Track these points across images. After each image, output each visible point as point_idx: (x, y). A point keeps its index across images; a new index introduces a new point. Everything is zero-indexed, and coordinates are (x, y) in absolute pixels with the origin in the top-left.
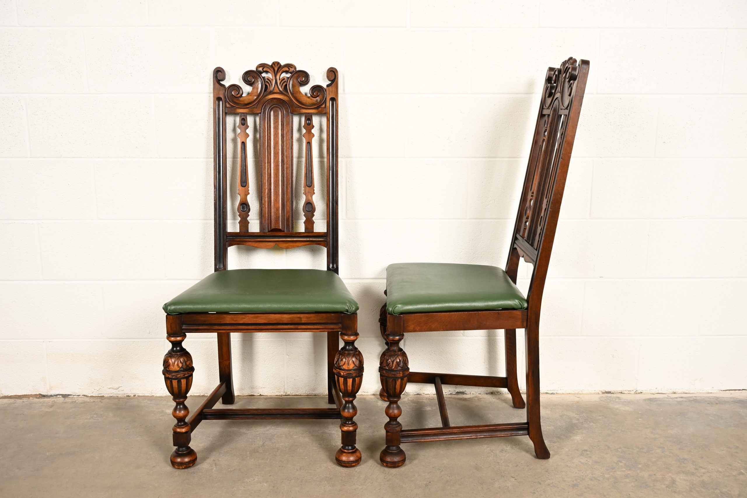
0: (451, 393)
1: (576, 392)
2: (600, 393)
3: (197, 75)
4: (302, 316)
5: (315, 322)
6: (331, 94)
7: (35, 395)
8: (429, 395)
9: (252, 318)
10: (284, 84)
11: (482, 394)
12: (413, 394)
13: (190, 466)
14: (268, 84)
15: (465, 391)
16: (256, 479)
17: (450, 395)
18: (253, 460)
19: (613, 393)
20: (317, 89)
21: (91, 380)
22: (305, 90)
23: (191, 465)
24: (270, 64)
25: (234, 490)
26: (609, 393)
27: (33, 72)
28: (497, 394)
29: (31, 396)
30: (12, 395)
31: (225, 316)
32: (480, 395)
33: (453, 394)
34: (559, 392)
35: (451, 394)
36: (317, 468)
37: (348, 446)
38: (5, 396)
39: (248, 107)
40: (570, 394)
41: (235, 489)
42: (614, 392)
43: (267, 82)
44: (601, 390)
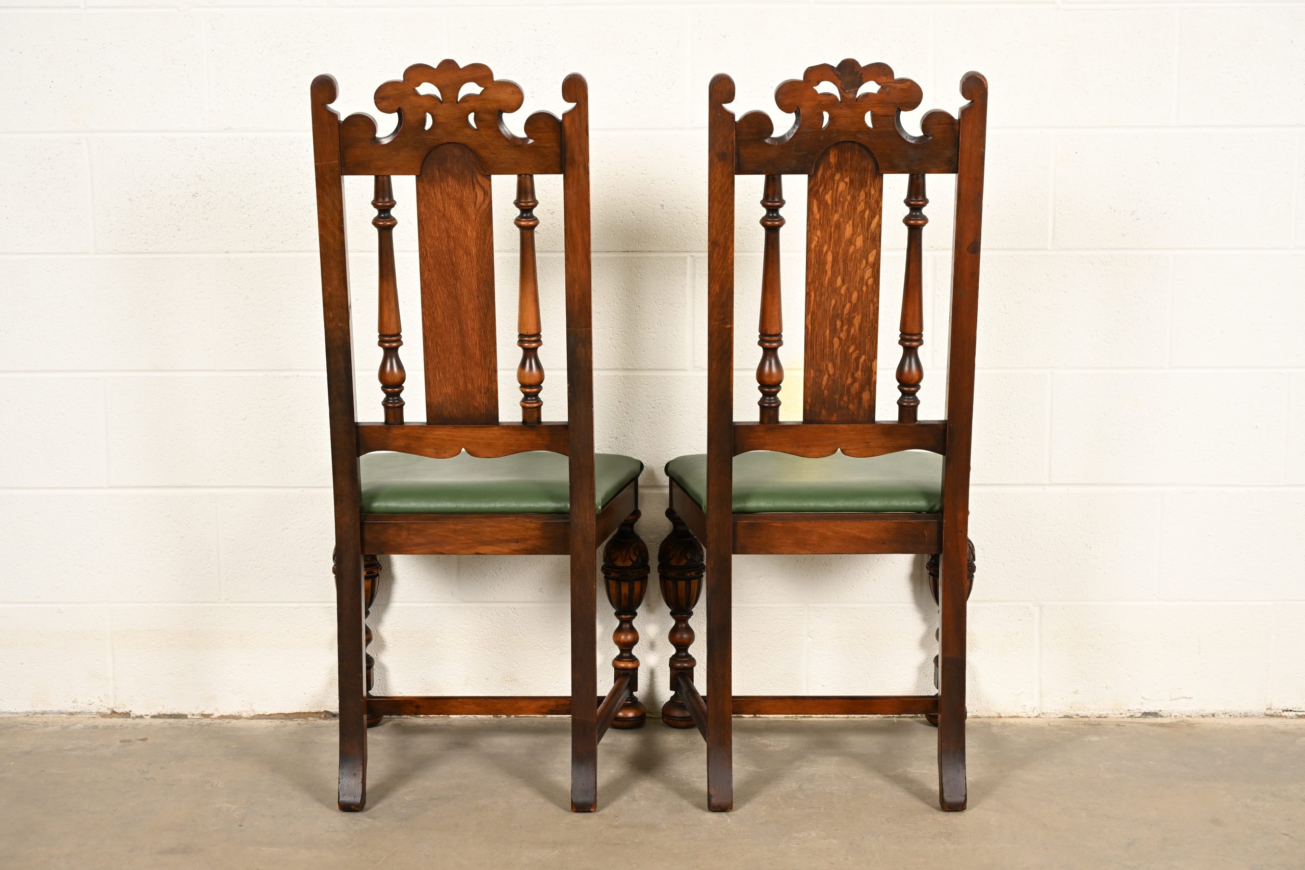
0: (1132, 714)
3: (656, 95)
7: (316, 713)
8: (1089, 719)
11: (1193, 717)
12: (1056, 716)
15: (1160, 711)
16: (814, 834)
17: (1130, 719)
18: (793, 809)
21: (427, 684)
25: (782, 848)
27: (349, 90)
28: (1223, 716)
29: (310, 714)
30: (273, 712)
32: (1189, 719)
33: (1135, 717)
35: (1131, 716)
36: (919, 821)
38: (259, 714)
41: (783, 846)
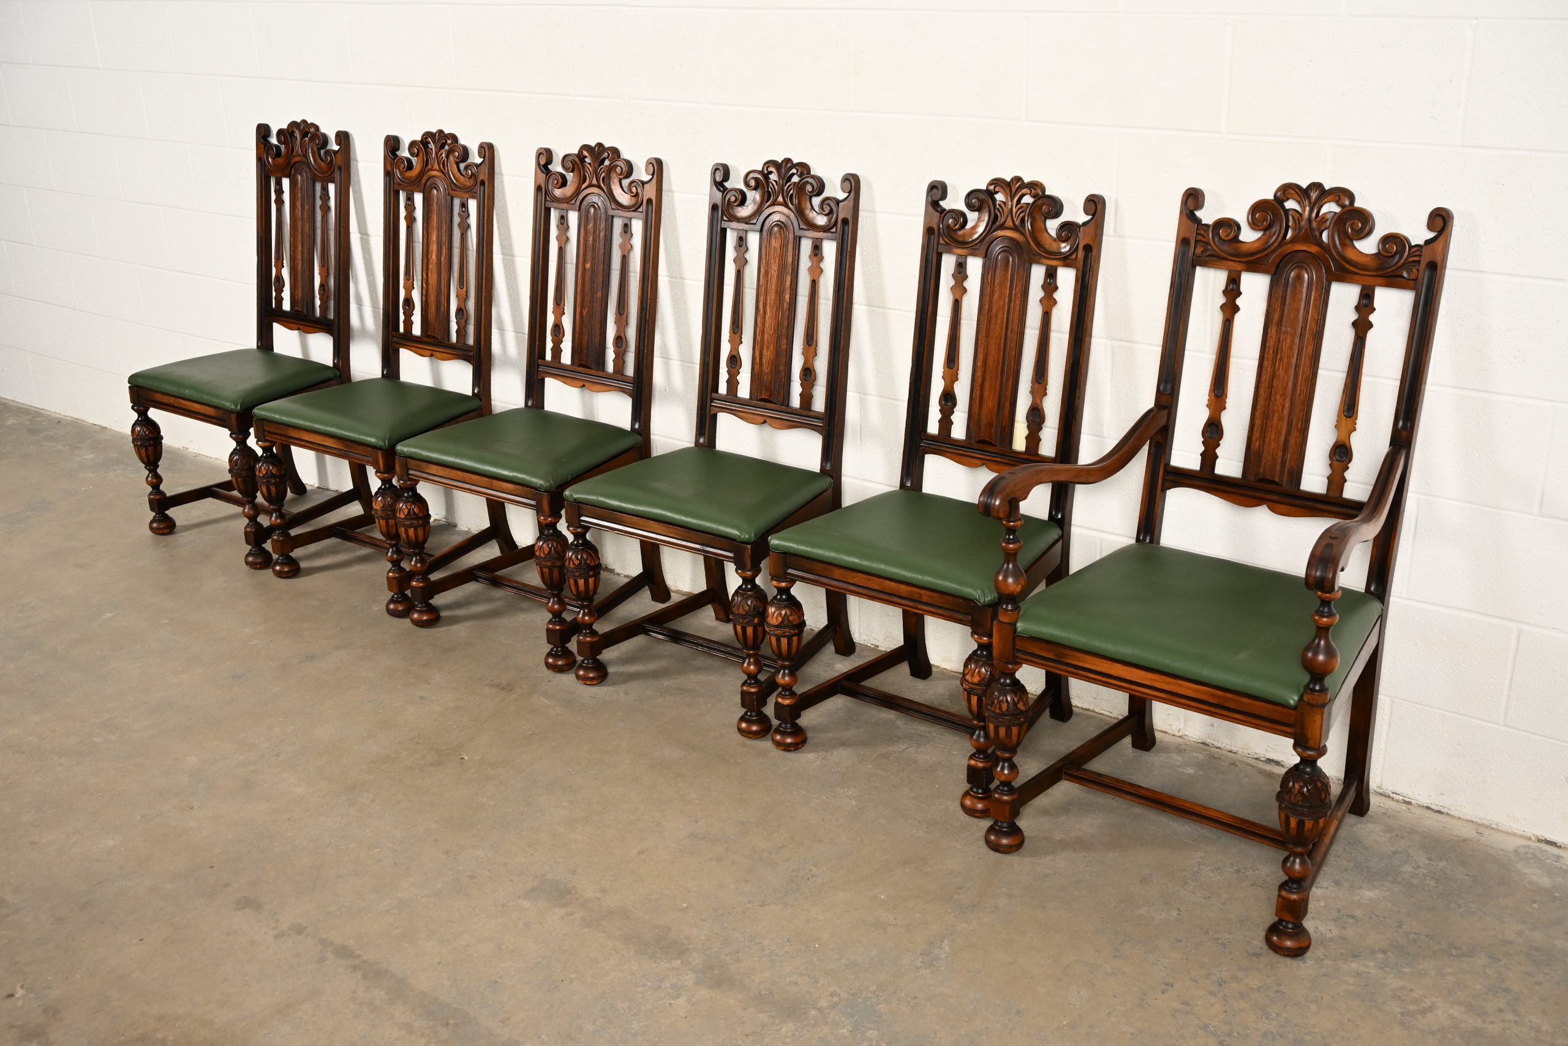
0: (1258, 758)
1: (1486, 823)
2: (1533, 838)
4: (923, 592)
5: (938, 604)
6: (1086, 238)
9: (864, 580)
10: (1021, 215)
13: (790, 749)
14: (998, 214)
19: (1560, 847)
20: (1069, 229)
22: (1052, 225)
23: (793, 749)
24: (1008, 180)
26: (1552, 845)
31: (833, 568)
34: (1452, 813)
37: (978, 788)
39: (967, 246)
40: (1472, 822)
42: (1563, 846)
43: (998, 209)
44: (1537, 833)
